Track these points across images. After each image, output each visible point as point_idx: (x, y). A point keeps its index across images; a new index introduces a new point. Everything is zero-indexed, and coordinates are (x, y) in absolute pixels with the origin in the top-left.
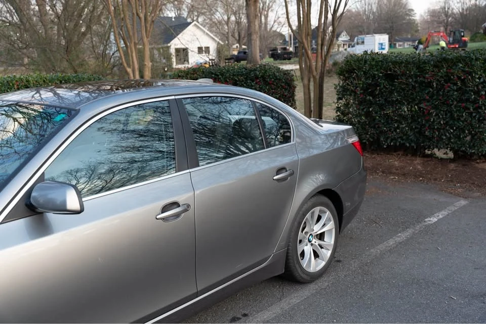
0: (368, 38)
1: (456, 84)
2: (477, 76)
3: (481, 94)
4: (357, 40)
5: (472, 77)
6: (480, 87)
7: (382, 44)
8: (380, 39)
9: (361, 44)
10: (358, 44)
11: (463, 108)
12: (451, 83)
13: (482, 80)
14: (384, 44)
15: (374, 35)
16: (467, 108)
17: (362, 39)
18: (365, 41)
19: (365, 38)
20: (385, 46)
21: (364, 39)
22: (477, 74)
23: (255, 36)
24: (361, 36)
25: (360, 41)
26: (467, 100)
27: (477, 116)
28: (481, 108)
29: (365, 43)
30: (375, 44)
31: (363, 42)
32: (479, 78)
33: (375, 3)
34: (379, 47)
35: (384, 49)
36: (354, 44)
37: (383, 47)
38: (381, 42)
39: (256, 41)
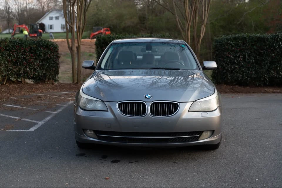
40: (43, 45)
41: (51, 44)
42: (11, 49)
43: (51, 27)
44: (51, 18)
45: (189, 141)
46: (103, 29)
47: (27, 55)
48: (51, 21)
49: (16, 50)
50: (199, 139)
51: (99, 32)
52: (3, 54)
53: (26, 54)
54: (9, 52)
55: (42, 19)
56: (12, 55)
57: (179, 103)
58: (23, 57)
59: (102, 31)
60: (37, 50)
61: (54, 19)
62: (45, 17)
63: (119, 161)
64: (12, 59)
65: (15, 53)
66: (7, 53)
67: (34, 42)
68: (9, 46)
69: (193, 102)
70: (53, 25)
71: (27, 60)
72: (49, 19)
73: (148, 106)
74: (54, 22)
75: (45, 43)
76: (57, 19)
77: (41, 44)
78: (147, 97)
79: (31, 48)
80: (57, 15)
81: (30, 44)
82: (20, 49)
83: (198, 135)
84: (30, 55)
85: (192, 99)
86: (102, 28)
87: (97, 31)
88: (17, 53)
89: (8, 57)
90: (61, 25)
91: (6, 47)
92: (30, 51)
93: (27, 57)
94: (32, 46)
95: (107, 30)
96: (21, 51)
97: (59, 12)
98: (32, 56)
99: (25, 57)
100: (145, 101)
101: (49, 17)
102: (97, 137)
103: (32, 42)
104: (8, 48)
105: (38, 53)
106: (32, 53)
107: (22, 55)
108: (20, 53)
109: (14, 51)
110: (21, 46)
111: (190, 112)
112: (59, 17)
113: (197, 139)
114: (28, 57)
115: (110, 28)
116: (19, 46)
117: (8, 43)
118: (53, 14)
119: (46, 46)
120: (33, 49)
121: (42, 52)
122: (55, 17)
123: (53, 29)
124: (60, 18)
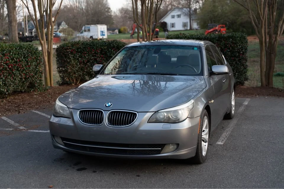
0: (92, 27)
1: (229, 49)
2: (238, 45)
3: (240, 53)
4: (85, 28)
5: (236, 45)
6: (240, 50)
7: (102, 32)
8: (101, 28)
9: (87, 31)
10: (85, 31)
11: (233, 60)
12: (227, 48)
13: (241, 47)
14: (104, 32)
15: (97, 25)
16: (235, 60)
17: (88, 28)
18: (91, 29)
19: (91, 27)
20: (105, 33)
21: (89, 28)
22: (239, 44)
23: (14, 23)
24: (88, 26)
25: (87, 29)
26: (235, 56)
27: (240, 63)
28: (241, 60)
29: (91, 31)
30: (98, 32)
31: (89, 30)
32: (239, 46)
33: (84, 2)
34: (101, 34)
35: (104, 35)
36: (83, 31)
37: (104, 34)
38: (102, 30)
39: (16, 27)
40: (114, 47)
41: (122, 45)
42: (82, 51)
43: (173, 25)
44: (173, 17)
45: (149, 154)
46: (218, 26)
47: (98, 57)
48: (173, 19)
49: (87, 51)
50: (162, 152)
51: (214, 29)
52: (75, 55)
53: (97, 55)
54: (81, 54)
55: (164, 18)
56: (83, 56)
57: (138, 112)
58: (94, 58)
59: (217, 28)
60: (108, 52)
61: (176, 17)
62: (168, 15)
63: (86, 169)
64: (83, 60)
65: (86, 55)
66: (78, 55)
67: (105, 43)
68: (80, 48)
69: (156, 112)
70: (175, 23)
71: (98, 61)
72: (171, 18)
73: (106, 115)
74: (176, 21)
75: (116, 44)
76: (179, 17)
77: (112, 46)
78: (107, 105)
79: (102, 49)
80: (179, 13)
81: (101, 46)
82: (91, 51)
83: (160, 148)
84: (101, 56)
85: (154, 109)
86: (217, 24)
87: (212, 28)
88: (89, 54)
89: (80, 59)
90: (183, 23)
91: (78, 49)
92: (101, 53)
93: (97, 58)
94: (103, 48)
95: (222, 27)
96: (92, 52)
97: (180, 10)
98: (102, 57)
99: (96, 58)
100: (103, 110)
101: (171, 16)
102: (63, 144)
103: (103, 44)
104: (79, 50)
105: (108, 54)
106: (103, 54)
107: (93, 56)
108: (91, 55)
109: (86, 52)
110: (92, 48)
111: (149, 123)
112: (180, 15)
113: (159, 152)
114: (99, 58)
115: (226, 24)
116: (90, 48)
117: (80, 45)
118: (176, 13)
119: (117, 47)
120: (104, 51)
121: (113, 53)
122: (177, 15)
123: (175, 27)
124: (182, 16)
